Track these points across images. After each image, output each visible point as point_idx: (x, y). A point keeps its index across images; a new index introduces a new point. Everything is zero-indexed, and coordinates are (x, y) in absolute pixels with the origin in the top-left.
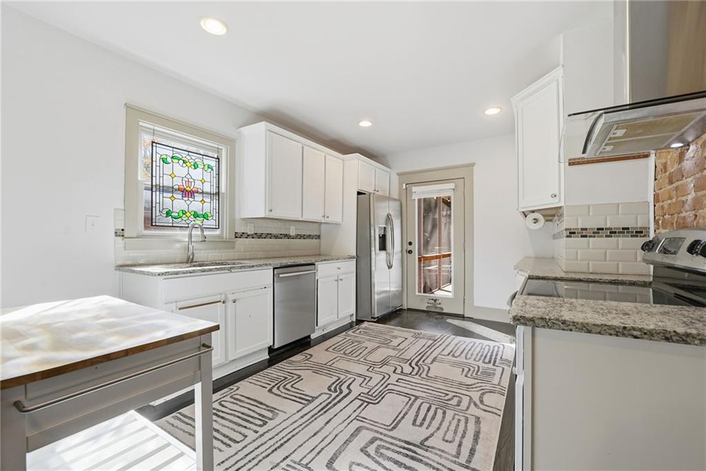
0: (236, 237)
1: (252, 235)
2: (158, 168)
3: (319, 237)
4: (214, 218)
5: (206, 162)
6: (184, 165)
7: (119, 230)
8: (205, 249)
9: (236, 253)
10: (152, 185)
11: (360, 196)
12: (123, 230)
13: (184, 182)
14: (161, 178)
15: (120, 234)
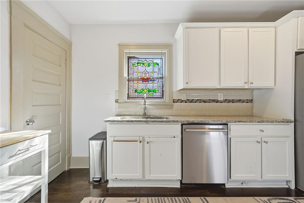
0: (174, 102)
1: (185, 101)
2: (131, 70)
3: (251, 101)
4: (159, 92)
5: (155, 61)
6: (143, 66)
7: (116, 99)
8: (155, 109)
9: (174, 112)
10: (129, 78)
11: (298, 56)
12: (118, 100)
13: (143, 74)
14: (133, 74)
15: (117, 101)
